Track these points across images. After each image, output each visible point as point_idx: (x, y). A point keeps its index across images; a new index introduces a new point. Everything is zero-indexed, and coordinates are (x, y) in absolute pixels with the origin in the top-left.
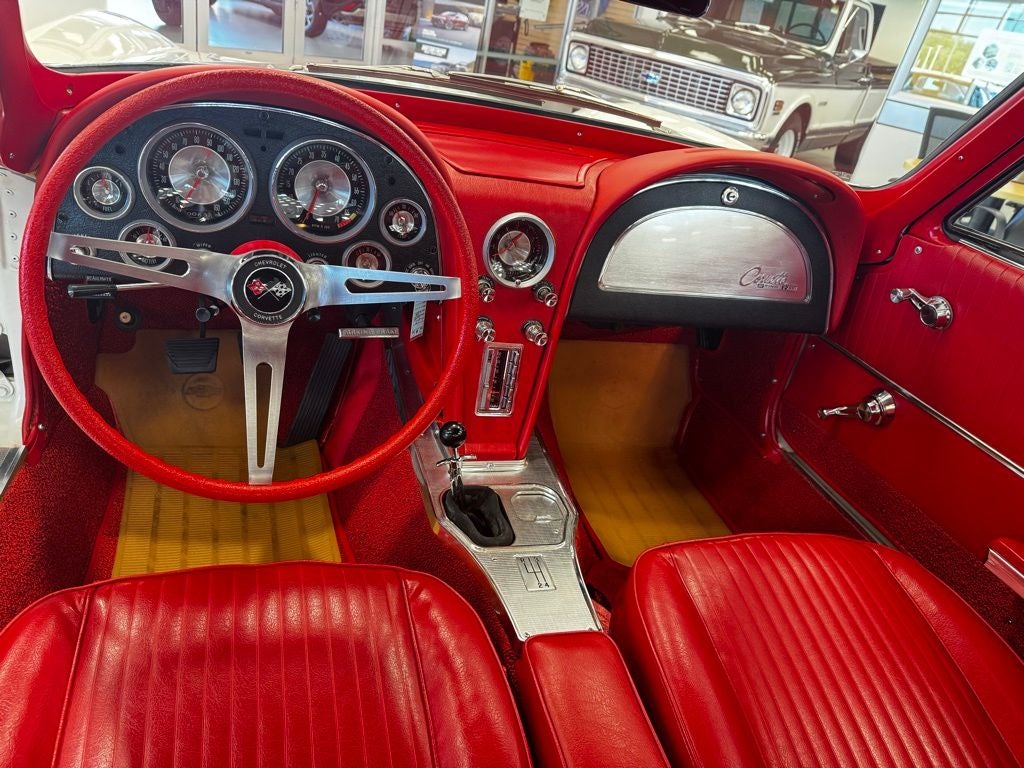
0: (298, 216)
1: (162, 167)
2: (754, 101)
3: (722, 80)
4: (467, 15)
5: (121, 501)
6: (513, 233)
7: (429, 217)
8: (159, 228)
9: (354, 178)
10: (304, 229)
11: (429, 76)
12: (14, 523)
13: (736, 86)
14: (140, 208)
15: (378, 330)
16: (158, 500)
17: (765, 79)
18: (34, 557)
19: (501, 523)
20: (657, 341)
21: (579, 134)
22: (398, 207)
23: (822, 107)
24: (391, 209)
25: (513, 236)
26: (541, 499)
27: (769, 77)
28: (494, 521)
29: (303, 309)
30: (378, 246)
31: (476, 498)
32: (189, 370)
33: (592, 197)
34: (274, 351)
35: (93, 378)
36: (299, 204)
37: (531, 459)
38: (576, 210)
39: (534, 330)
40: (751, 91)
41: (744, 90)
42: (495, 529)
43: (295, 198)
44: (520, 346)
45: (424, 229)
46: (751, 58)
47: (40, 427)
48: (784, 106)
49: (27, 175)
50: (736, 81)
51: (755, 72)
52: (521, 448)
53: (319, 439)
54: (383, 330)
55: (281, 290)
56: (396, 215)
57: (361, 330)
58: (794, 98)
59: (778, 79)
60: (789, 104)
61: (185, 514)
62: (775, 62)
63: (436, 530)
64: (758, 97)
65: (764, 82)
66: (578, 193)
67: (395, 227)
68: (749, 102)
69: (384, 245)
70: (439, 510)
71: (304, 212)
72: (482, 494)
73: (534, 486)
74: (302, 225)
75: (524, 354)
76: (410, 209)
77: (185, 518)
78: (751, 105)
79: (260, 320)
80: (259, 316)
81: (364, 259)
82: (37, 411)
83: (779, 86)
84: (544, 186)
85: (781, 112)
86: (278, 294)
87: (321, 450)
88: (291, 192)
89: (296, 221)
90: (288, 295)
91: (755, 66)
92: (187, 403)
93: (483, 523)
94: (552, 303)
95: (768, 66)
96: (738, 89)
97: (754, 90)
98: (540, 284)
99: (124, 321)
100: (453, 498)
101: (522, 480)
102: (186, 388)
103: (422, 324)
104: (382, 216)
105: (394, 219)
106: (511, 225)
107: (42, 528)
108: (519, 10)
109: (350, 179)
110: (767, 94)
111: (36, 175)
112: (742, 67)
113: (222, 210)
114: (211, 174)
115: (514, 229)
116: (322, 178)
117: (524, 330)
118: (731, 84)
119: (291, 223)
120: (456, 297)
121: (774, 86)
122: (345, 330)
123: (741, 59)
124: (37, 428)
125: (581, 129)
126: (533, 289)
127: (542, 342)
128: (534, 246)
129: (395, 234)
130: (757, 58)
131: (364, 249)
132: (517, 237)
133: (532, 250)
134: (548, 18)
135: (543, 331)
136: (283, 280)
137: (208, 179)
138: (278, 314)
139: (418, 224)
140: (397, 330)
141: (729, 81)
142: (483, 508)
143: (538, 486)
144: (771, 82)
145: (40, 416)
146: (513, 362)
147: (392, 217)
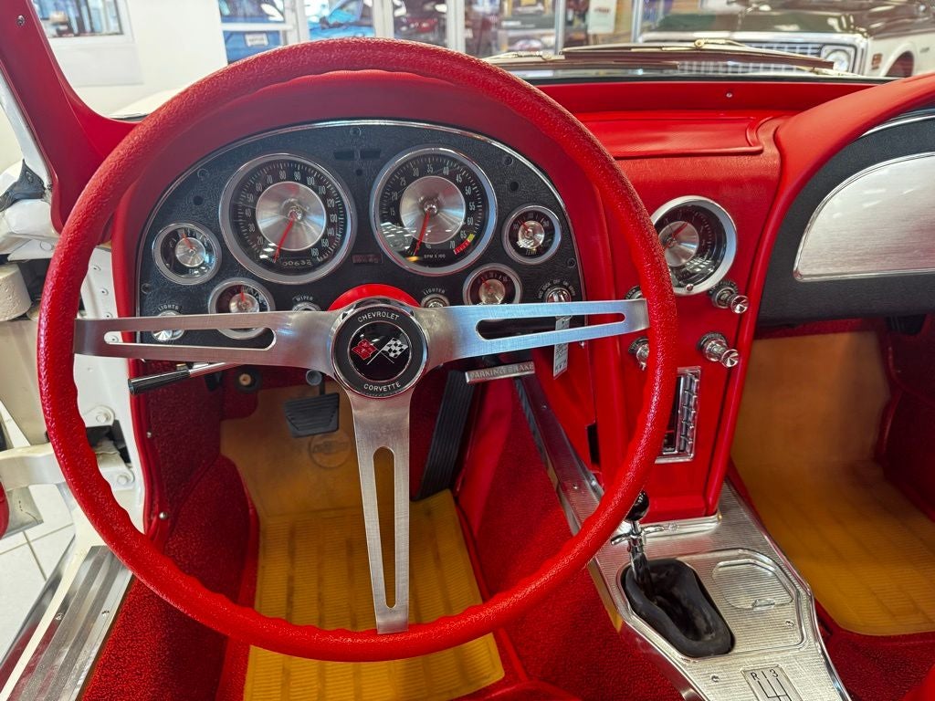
0: (407, 248)
1: (248, 213)
2: (849, 59)
3: (810, 46)
4: (539, 40)
5: (253, 583)
6: (677, 224)
7: (563, 221)
8: (252, 285)
9: (468, 192)
10: (416, 262)
11: (540, 59)
12: (132, 640)
13: (827, 49)
14: (227, 266)
15: (510, 367)
16: (291, 579)
17: (858, 36)
18: (156, 680)
19: (709, 617)
20: (835, 331)
21: (729, 95)
22: (523, 218)
23: (924, 54)
24: (515, 221)
25: (675, 229)
26: (754, 571)
27: (862, 33)
28: (697, 611)
29: (425, 370)
30: (503, 268)
31: (663, 575)
32: (310, 432)
33: (777, 162)
34: (393, 430)
35: (218, 448)
36: (406, 232)
37: (724, 511)
38: (757, 181)
39: (715, 346)
40: (844, 51)
41: (836, 51)
42: (700, 623)
43: (402, 225)
44: (698, 369)
45: (558, 238)
46: (839, 19)
47: (162, 516)
48: (883, 58)
49: (101, 246)
50: (825, 44)
51: (847, 30)
52: (711, 499)
53: (452, 488)
54: (516, 367)
55: (395, 347)
56: (522, 227)
57: (491, 370)
58: (892, 49)
59: (871, 33)
60: (888, 56)
61: (320, 594)
62: (865, 17)
63: (618, 627)
64: (852, 54)
65: (858, 39)
66: (755, 160)
67: (522, 243)
68: (843, 62)
69: (511, 267)
70: (619, 599)
71: (414, 243)
72: (672, 570)
73: (740, 551)
74: (414, 258)
75: (704, 379)
76: (538, 216)
77: (320, 599)
78: (846, 63)
79: (373, 392)
80: (371, 388)
81: (488, 287)
82: (157, 500)
83: (875, 39)
84: (709, 159)
85: (880, 65)
86: (392, 355)
87: (456, 499)
88: (397, 220)
89: (405, 254)
90: (405, 354)
91: (845, 26)
92: (315, 463)
93: (679, 611)
94: (741, 309)
95: (858, 23)
96: (829, 51)
97: (848, 49)
98: (719, 286)
99: (245, 383)
100: (636, 583)
101: (717, 543)
102: (312, 446)
103: (565, 357)
104: (506, 232)
105: (520, 234)
106: (672, 216)
107: (164, 639)
108: (586, 29)
109: (463, 192)
110: (863, 50)
111: (111, 245)
112: (831, 30)
113: (321, 254)
114: (304, 214)
115: (676, 220)
116: (430, 199)
117: (702, 348)
118: (820, 48)
119: (400, 258)
120: (643, 328)
121: (870, 41)
122: (472, 373)
123: (826, 22)
124: (158, 518)
125: (730, 88)
126: (708, 294)
127: (732, 363)
128: (703, 236)
129: (522, 251)
130: (845, 17)
131: (487, 275)
132: (680, 229)
133: (701, 243)
134: (616, 29)
135: (729, 346)
136: (397, 335)
137: (302, 220)
138: (394, 382)
139: (550, 233)
140: (532, 365)
141: (817, 46)
142: (676, 591)
143: (747, 552)
144: (866, 38)
145: (160, 503)
146: (690, 390)
147: (517, 231)
